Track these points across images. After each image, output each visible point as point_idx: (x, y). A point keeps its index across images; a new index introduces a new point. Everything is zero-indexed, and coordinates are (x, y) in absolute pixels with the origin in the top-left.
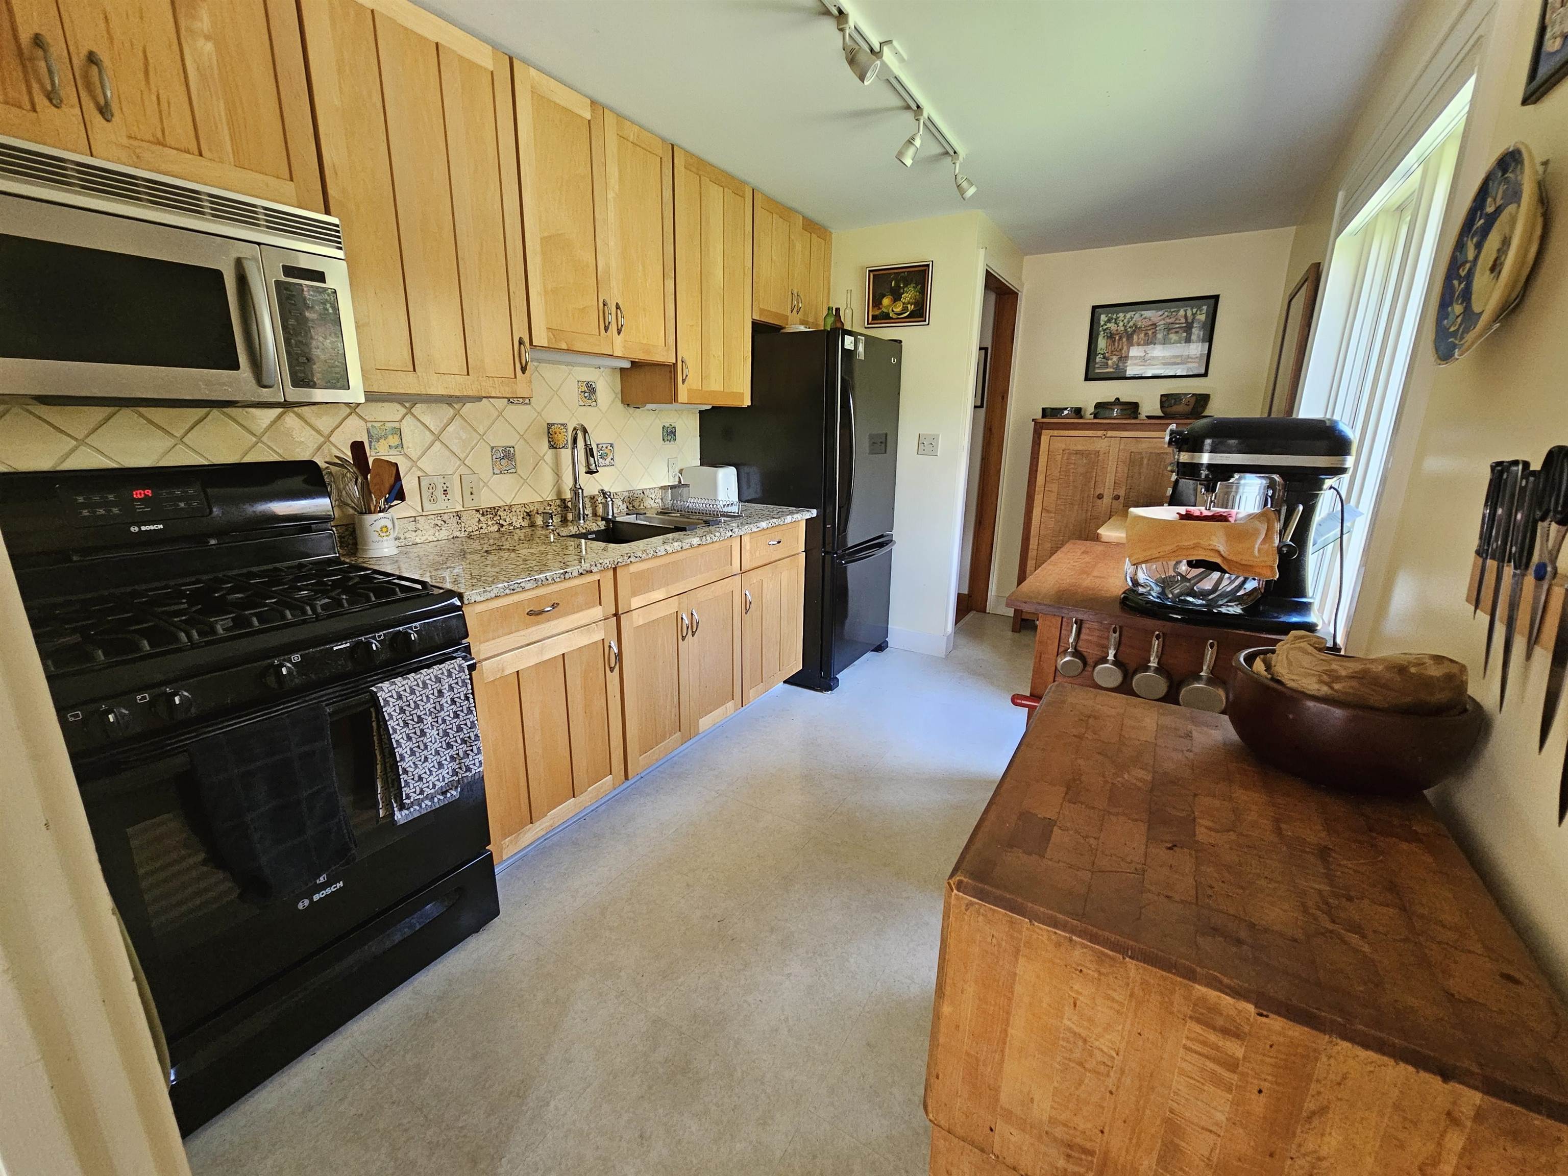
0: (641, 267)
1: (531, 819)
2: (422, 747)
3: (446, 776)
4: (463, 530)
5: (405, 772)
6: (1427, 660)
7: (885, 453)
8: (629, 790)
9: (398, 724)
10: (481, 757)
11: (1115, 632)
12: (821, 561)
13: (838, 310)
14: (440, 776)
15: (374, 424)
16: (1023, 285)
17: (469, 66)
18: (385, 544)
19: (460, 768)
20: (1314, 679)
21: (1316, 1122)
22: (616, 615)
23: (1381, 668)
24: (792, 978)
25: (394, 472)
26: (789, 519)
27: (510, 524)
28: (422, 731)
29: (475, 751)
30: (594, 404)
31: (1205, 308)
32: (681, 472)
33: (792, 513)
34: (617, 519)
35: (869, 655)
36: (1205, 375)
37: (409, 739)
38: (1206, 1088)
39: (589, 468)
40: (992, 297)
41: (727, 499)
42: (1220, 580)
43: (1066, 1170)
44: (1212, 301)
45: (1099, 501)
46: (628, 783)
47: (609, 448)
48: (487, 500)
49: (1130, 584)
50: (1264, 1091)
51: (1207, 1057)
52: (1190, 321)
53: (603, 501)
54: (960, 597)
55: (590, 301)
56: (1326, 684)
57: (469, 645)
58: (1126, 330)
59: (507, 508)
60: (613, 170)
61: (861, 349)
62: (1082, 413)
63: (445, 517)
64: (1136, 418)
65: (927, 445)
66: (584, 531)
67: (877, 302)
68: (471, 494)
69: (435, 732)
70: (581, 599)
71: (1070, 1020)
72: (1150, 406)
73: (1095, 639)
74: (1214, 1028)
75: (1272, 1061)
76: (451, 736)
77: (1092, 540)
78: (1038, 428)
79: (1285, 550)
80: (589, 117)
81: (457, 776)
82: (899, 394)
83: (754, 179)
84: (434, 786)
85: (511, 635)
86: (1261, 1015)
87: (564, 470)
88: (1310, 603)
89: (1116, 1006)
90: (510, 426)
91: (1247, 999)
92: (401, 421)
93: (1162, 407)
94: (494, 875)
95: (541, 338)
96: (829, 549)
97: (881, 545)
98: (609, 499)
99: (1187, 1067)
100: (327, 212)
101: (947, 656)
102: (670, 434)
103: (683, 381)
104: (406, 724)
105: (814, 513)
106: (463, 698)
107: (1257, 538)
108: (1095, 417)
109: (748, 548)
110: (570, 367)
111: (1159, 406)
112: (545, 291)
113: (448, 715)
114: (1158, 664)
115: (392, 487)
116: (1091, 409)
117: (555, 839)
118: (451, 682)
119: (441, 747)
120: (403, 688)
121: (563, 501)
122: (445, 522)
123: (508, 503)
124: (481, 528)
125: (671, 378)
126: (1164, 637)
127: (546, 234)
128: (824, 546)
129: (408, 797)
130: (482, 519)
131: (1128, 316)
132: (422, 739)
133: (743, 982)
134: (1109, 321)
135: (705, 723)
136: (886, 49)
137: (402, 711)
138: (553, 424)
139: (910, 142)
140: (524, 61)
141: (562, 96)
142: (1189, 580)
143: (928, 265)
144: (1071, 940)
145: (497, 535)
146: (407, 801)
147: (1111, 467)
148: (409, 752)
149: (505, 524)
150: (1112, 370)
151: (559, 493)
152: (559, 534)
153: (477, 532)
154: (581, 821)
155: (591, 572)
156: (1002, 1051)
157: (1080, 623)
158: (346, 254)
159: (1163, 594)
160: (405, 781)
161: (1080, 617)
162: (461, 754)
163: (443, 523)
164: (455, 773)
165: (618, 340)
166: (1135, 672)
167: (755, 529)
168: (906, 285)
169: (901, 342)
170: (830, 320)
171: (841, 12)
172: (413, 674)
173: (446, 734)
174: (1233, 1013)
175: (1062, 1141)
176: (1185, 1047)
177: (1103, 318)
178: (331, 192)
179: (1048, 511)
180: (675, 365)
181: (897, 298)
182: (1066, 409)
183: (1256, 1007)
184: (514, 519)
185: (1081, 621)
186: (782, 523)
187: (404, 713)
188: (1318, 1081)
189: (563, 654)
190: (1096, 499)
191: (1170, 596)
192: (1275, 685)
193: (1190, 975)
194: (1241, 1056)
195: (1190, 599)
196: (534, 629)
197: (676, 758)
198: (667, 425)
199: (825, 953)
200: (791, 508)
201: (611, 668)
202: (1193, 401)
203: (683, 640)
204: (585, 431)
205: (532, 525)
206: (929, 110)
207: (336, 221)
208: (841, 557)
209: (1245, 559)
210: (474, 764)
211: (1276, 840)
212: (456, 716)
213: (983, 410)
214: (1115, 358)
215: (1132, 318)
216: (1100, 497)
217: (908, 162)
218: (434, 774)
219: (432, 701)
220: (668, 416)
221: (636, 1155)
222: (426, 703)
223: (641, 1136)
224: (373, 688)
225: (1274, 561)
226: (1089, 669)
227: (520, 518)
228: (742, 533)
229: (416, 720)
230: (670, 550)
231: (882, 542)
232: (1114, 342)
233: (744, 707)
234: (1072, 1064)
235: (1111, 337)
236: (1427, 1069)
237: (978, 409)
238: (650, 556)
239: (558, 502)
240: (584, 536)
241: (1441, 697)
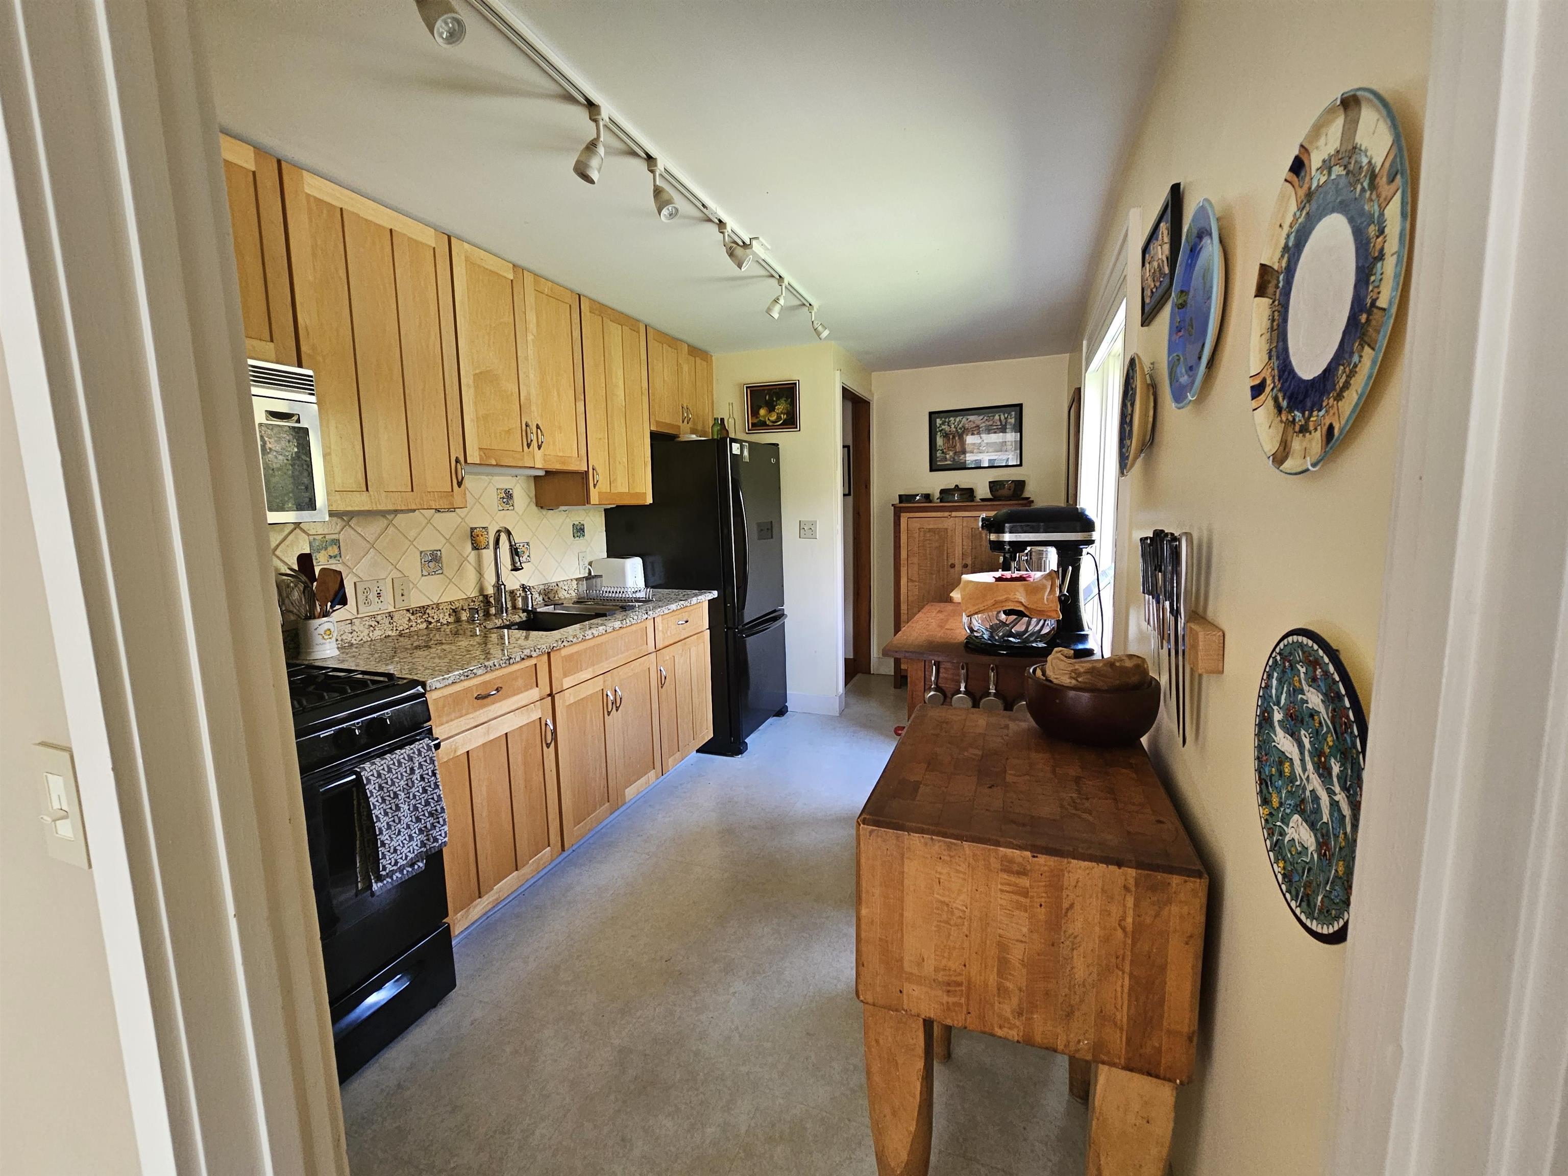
0: (556, 393)
1: (480, 893)
2: (397, 821)
3: (415, 848)
4: (395, 629)
5: (383, 844)
6: (1124, 658)
7: (772, 537)
8: (563, 864)
9: (377, 801)
10: (446, 828)
11: (963, 669)
12: (724, 636)
13: (722, 420)
14: (411, 847)
15: (315, 537)
16: (873, 395)
17: (415, 244)
18: (328, 646)
19: (428, 840)
20: (1067, 676)
21: (1069, 914)
22: (551, 695)
23: (1101, 665)
24: (737, 995)
25: (339, 579)
26: (694, 600)
27: (438, 621)
28: (397, 805)
29: (442, 823)
30: (512, 508)
31: (1013, 413)
32: (590, 564)
33: (696, 595)
34: (538, 610)
35: (771, 720)
36: (1021, 465)
37: (386, 814)
38: (1015, 913)
39: (515, 566)
40: (850, 405)
41: (635, 586)
42: (1029, 624)
43: (948, 1003)
44: (1018, 408)
45: (952, 570)
46: (565, 854)
47: (526, 546)
48: (416, 600)
49: (968, 631)
50: (1043, 904)
51: (1012, 892)
52: (1004, 423)
53: (523, 594)
54: (847, 661)
55: (515, 424)
56: (1074, 678)
57: (431, 728)
58: (957, 431)
59: (434, 606)
60: (531, 317)
61: (746, 453)
62: (931, 498)
63: (379, 618)
64: (973, 501)
65: (807, 530)
66: (508, 623)
67: (755, 412)
68: (402, 595)
69: (406, 807)
70: (520, 683)
71: (938, 894)
72: (983, 491)
73: (950, 676)
74: (1013, 873)
75: (1044, 884)
76: (420, 810)
77: (946, 602)
78: (898, 512)
79: (1063, 598)
80: (512, 278)
81: (425, 847)
82: (780, 488)
83: (646, 318)
84: (406, 857)
85: (462, 719)
86: (1034, 857)
87: (485, 570)
88: (1087, 635)
89: (961, 876)
90: (437, 532)
91: (1026, 850)
92: (340, 533)
93: (991, 491)
94: (452, 948)
95: (474, 456)
96: (730, 625)
97: (775, 619)
98: (529, 593)
99: (1004, 902)
100: (300, 365)
101: (840, 714)
102: (579, 531)
103: (595, 486)
104: (384, 800)
105: (715, 594)
106: (430, 774)
107: (1045, 592)
108: (941, 502)
109: (660, 628)
110: (490, 477)
111: (989, 491)
112: (477, 418)
113: (418, 791)
114: (995, 690)
115: (336, 595)
116: (937, 495)
117: (498, 915)
118: (421, 760)
119: (412, 821)
120: (382, 767)
121: (486, 597)
122: (378, 622)
123: (435, 602)
124: (411, 626)
125: (583, 483)
126: (996, 669)
127: (477, 371)
128: (726, 623)
129: (384, 868)
130: (412, 618)
131: (958, 420)
132: (397, 813)
133: (694, 1006)
134: (943, 423)
135: (630, 792)
136: (754, 242)
137: (381, 788)
138: (476, 528)
139: (776, 301)
140: (459, 238)
141: (491, 263)
142: (1007, 625)
143: (796, 384)
144: (932, 839)
145: (425, 632)
146: (384, 873)
147: (958, 540)
148: (386, 827)
149: (433, 621)
150: (949, 462)
151: (481, 590)
152: (485, 627)
153: (408, 631)
154: (522, 896)
155: (531, 657)
156: (902, 930)
157: (938, 664)
158: (318, 399)
159: (991, 637)
160: (383, 853)
161: (937, 659)
162: (429, 826)
163: (376, 624)
164: (423, 844)
165: (539, 454)
166: (981, 698)
167: (666, 611)
168: (778, 399)
169: (778, 445)
170: (716, 428)
171: (720, 221)
172: (389, 755)
173: (416, 808)
174: (1021, 860)
175: (944, 982)
176: (1002, 891)
177: (939, 421)
178: (304, 348)
179: (912, 581)
180: (587, 472)
181: (771, 409)
182: (918, 495)
183: (1031, 852)
184: (441, 616)
185: (939, 662)
186: (689, 605)
187: (383, 790)
188: (1067, 889)
189: (506, 734)
190: (949, 569)
191: (997, 638)
192: (1048, 683)
193: (997, 844)
194: (1028, 885)
195: (1011, 639)
196: (481, 711)
197: (604, 830)
198: (576, 523)
199: (764, 970)
200: (694, 591)
201: (547, 744)
202: (1013, 485)
203: (609, 715)
204: (509, 533)
205: (458, 620)
206: (788, 278)
207: (310, 373)
208: (741, 632)
209: (1040, 607)
210: (441, 835)
211: (1052, 776)
212: (425, 791)
213: (850, 498)
214: (951, 453)
215: (960, 421)
216: (953, 566)
217: (776, 316)
218: (406, 847)
219: (405, 779)
220: (578, 515)
221: (621, 1155)
222: (400, 780)
223: (623, 1140)
224: (356, 769)
225: (1057, 607)
226: (948, 700)
227: (447, 614)
228: (655, 615)
229: (392, 796)
230: (596, 634)
231: (775, 616)
232: (949, 440)
233: (664, 776)
234: (943, 924)
235: (946, 436)
236: (1112, 864)
237: (848, 497)
238: (580, 639)
239: (481, 598)
240: (508, 627)
241: (1135, 679)
